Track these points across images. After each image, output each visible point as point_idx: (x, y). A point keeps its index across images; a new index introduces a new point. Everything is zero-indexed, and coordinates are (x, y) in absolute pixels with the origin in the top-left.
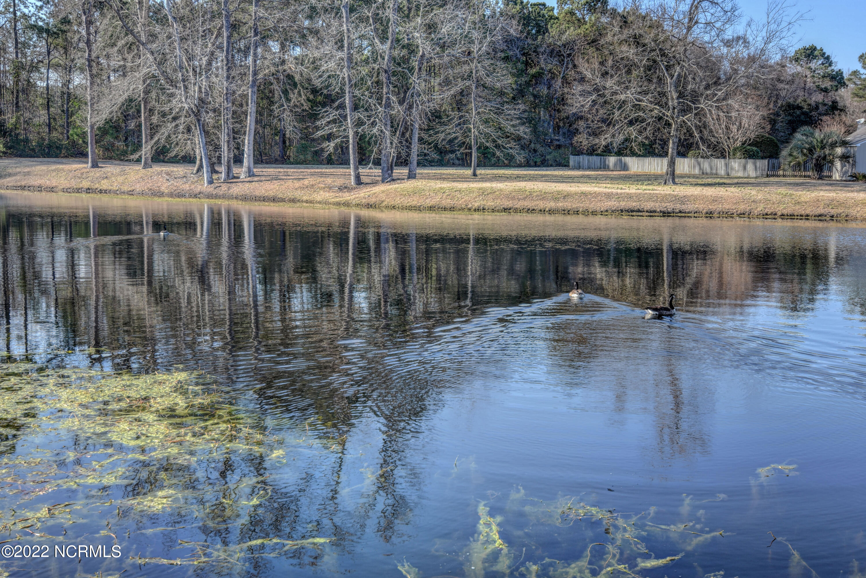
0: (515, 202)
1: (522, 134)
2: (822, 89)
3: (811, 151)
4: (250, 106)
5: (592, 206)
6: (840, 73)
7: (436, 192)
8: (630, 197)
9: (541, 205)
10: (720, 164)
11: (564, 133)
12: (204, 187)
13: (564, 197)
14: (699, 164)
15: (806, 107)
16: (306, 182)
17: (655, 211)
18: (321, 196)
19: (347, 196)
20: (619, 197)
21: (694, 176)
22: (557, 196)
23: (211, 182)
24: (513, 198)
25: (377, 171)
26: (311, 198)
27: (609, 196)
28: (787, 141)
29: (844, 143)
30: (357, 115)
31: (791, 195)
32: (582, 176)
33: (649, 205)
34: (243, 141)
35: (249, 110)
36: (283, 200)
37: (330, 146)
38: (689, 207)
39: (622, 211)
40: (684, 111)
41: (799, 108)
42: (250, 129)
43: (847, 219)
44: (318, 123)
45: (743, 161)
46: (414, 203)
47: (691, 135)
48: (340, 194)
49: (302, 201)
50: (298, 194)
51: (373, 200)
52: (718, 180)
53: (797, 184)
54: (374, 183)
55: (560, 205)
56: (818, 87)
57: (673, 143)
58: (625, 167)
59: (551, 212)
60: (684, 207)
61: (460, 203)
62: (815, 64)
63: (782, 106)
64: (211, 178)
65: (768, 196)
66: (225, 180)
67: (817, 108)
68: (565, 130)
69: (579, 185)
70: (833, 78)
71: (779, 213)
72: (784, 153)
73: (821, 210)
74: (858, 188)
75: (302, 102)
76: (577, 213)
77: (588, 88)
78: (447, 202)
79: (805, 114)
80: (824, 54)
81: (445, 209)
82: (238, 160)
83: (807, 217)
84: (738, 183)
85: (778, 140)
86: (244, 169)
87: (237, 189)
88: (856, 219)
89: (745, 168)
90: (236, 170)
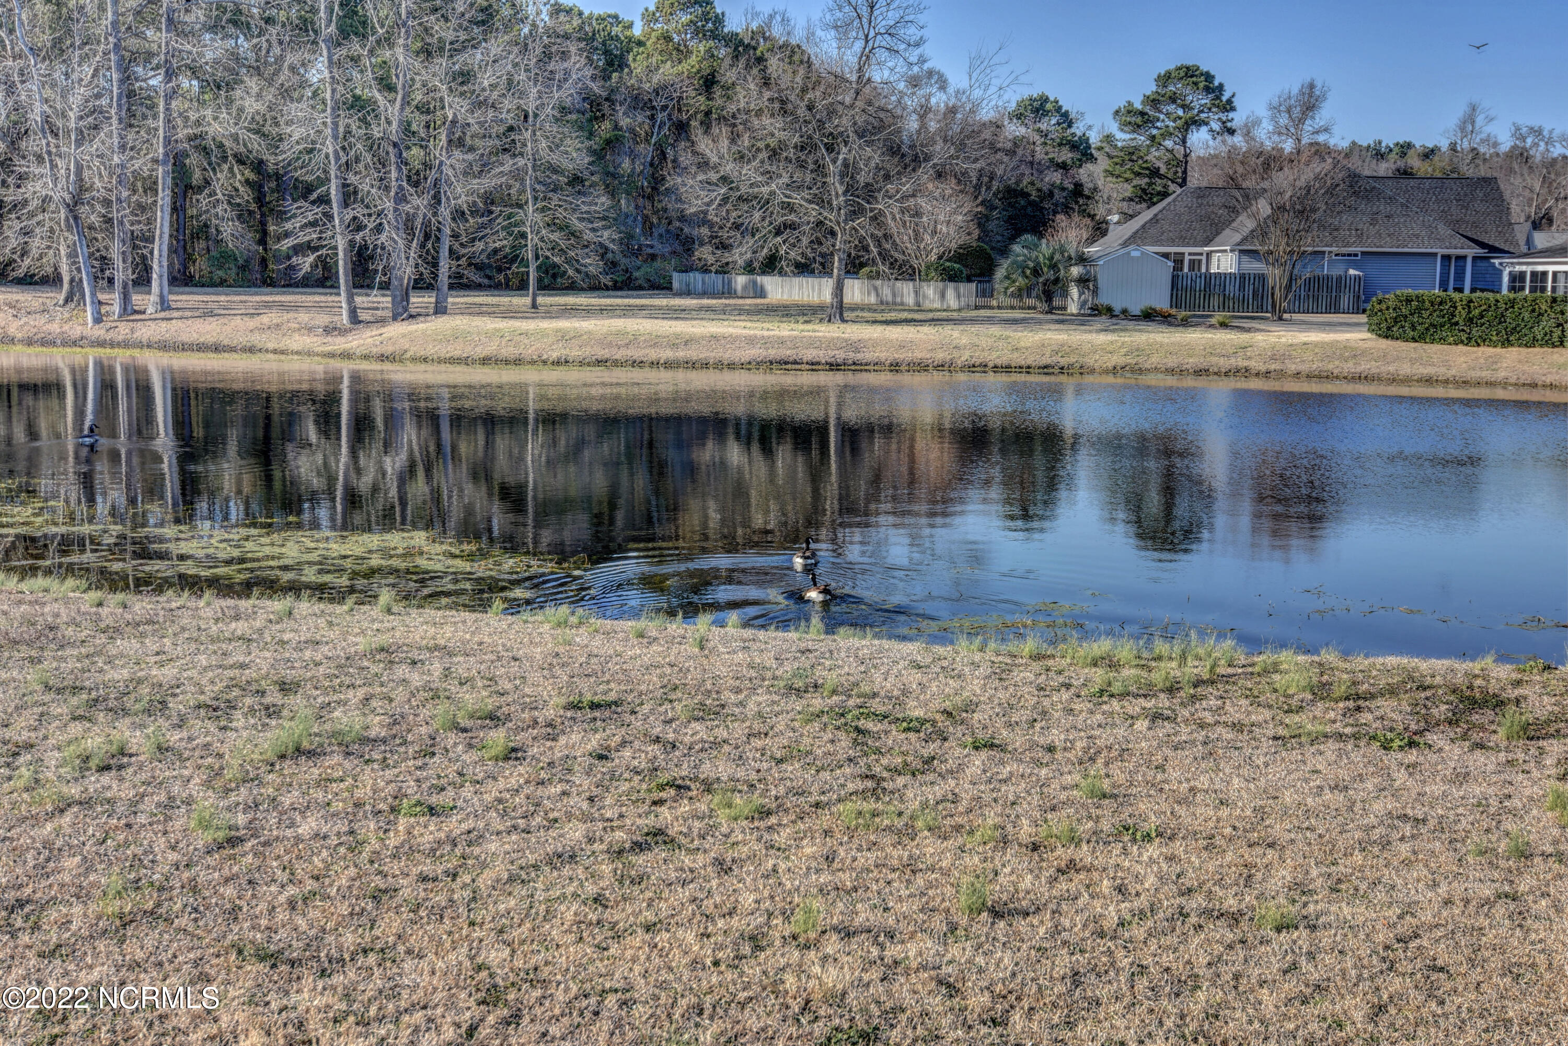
0: (614, 350)
1: (607, 243)
2: (1058, 165)
3: (1036, 272)
4: (160, 194)
5: (727, 356)
6: (1085, 140)
7: (490, 335)
8: (782, 341)
9: (653, 354)
10: (907, 291)
11: (661, 236)
12: (89, 328)
13: (686, 343)
14: (876, 289)
15: (1034, 193)
16: (265, 319)
17: (818, 363)
18: (298, 342)
19: (339, 343)
20: (766, 342)
21: (869, 308)
22: (675, 342)
23: (98, 320)
24: (610, 345)
25: (385, 300)
26: (282, 346)
27: (751, 341)
28: (1004, 252)
29: (1082, 259)
30: (349, 214)
31: (1007, 337)
32: (701, 309)
33: (810, 354)
34: (152, 253)
35: (160, 202)
36: (232, 349)
37: (306, 263)
38: (868, 356)
39: (771, 363)
40: (856, 213)
41: (1027, 195)
42: (162, 233)
43: (1083, 370)
44: (288, 226)
45: (941, 284)
46: (457, 353)
47: (866, 249)
48: (329, 339)
49: (267, 351)
50: (257, 339)
51: (388, 349)
52: (905, 315)
53: (1015, 321)
54: (382, 321)
55: (681, 354)
56: (1052, 160)
57: (840, 260)
58: (762, 292)
59: (669, 365)
60: (859, 356)
61: (530, 353)
62: (1049, 123)
63: (998, 191)
64: (99, 313)
65: (975, 340)
66: (120, 316)
67: (1051, 194)
68: (662, 230)
69: (704, 323)
70: (1074, 146)
71: (991, 364)
72: (1000, 273)
73: (1046, 360)
74: (1099, 326)
75: (237, 184)
76: (706, 365)
77: (713, 176)
78: (509, 351)
79: (1032, 204)
80: (1060, 107)
81: (507, 362)
82: (142, 283)
83: (1028, 369)
84: (933, 320)
85: (993, 248)
86: (154, 298)
87: (146, 331)
88: (1092, 371)
89: (943, 296)
90: (137, 299)
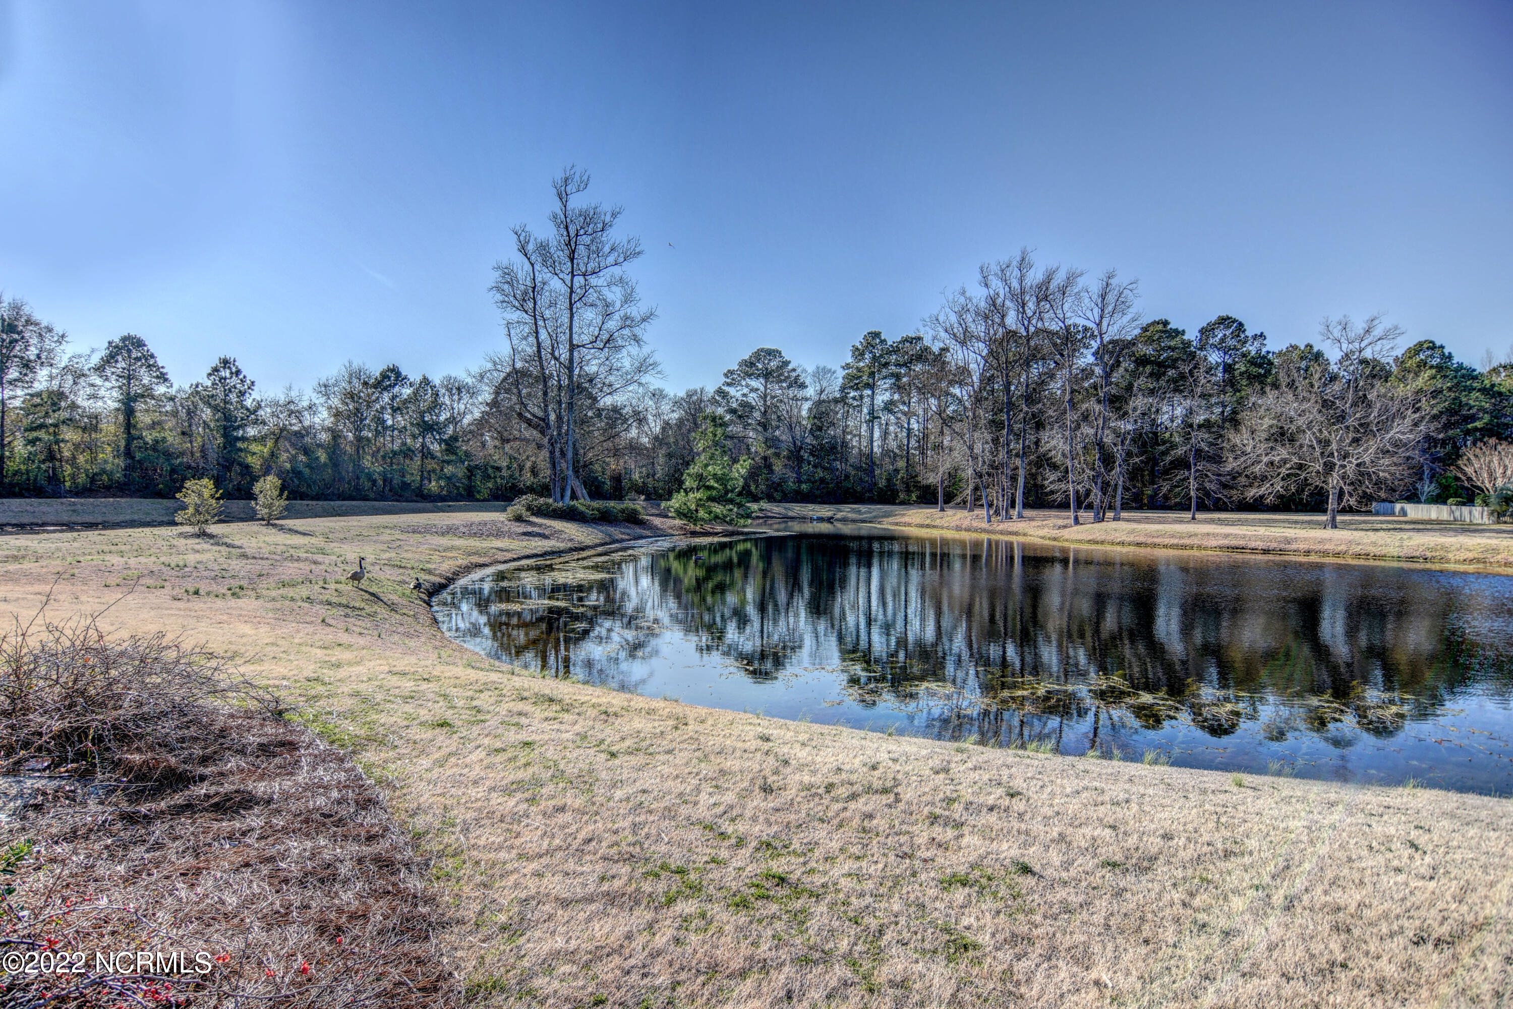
12: (985, 525)
19: (1068, 533)
25: (1091, 514)
48: (1064, 531)
51: (1088, 537)
54: (1089, 523)
58: (1404, 513)
82: (1013, 505)
87: (1009, 526)
90: (1011, 512)
